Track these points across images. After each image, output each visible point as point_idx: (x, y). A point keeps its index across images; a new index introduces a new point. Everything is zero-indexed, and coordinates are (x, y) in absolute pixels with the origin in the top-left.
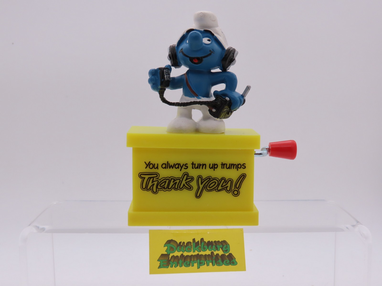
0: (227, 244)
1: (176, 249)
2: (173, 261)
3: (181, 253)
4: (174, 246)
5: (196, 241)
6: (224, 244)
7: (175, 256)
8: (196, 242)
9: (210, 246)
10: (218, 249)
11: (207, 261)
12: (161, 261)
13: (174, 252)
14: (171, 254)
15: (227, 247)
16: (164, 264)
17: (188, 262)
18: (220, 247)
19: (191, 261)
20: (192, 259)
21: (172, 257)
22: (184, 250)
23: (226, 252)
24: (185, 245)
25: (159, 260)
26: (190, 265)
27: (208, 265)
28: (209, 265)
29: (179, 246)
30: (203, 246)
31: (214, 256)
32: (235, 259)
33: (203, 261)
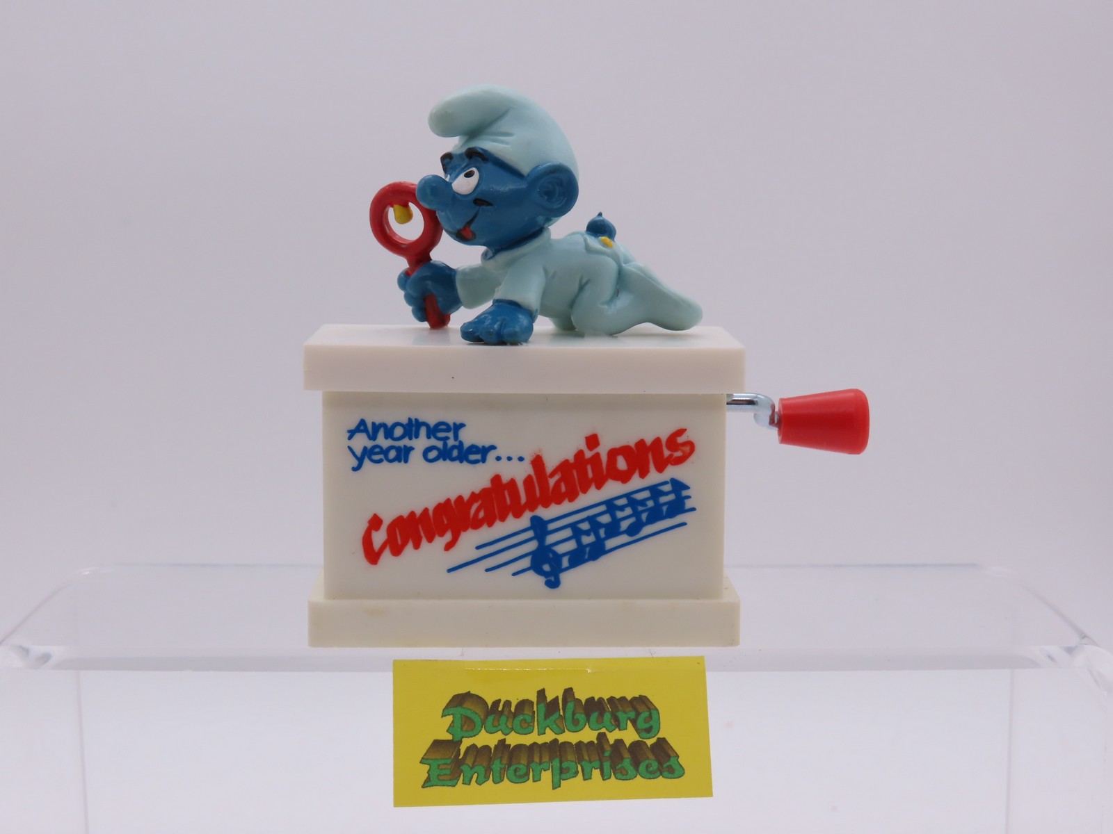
0: (650, 705)
1: (483, 723)
2: (473, 764)
3: (499, 736)
4: (476, 713)
5: (550, 698)
6: (641, 708)
7: (479, 746)
8: (549, 700)
9: (594, 716)
10: (622, 725)
11: (583, 763)
12: (431, 761)
13: (475, 732)
14: (464, 740)
15: (650, 717)
16: (444, 772)
17: (521, 766)
18: (629, 719)
19: (533, 765)
20: (533, 758)
21: (468, 749)
22: (510, 726)
23: (648, 735)
24: (513, 709)
25: (425, 762)
26: (527, 777)
27: (586, 777)
28: (591, 778)
29: (492, 714)
30: (571, 716)
31: (608, 749)
32: (678, 757)
33: (572, 765)
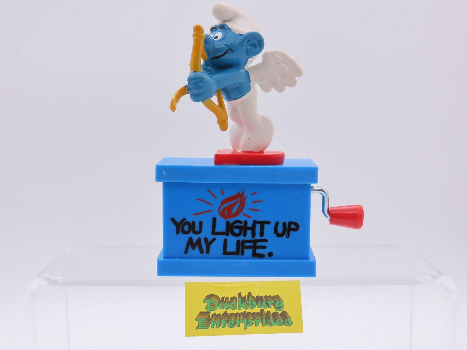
0: (280, 299)
1: (218, 305)
2: (215, 321)
3: (224, 310)
4: (216, 302)
5: (243, 296)
6: (276, 300)
7: (217, 314)
9: (259, 302)
10: (270, 306)
11: (255, 320)
12: (199, 320)
13: (215, 309)
14: (211, 312)
15: (280, 303)
16: (204, 324)
17: (232, 321)
18: (272, 304)
19: (237, 321)
20: (237, 318)
21: (213, 315)
22: (228, 307)
23: (279, 310)
24: (229, 300)
25: (197, 320)
26: (235, 325)
27: (256, 325)
28: (258, 326)
29: (221, 302)
30: (251, 303)
31: (264, 315)
32: (290, 318)
33: (251, 321)
